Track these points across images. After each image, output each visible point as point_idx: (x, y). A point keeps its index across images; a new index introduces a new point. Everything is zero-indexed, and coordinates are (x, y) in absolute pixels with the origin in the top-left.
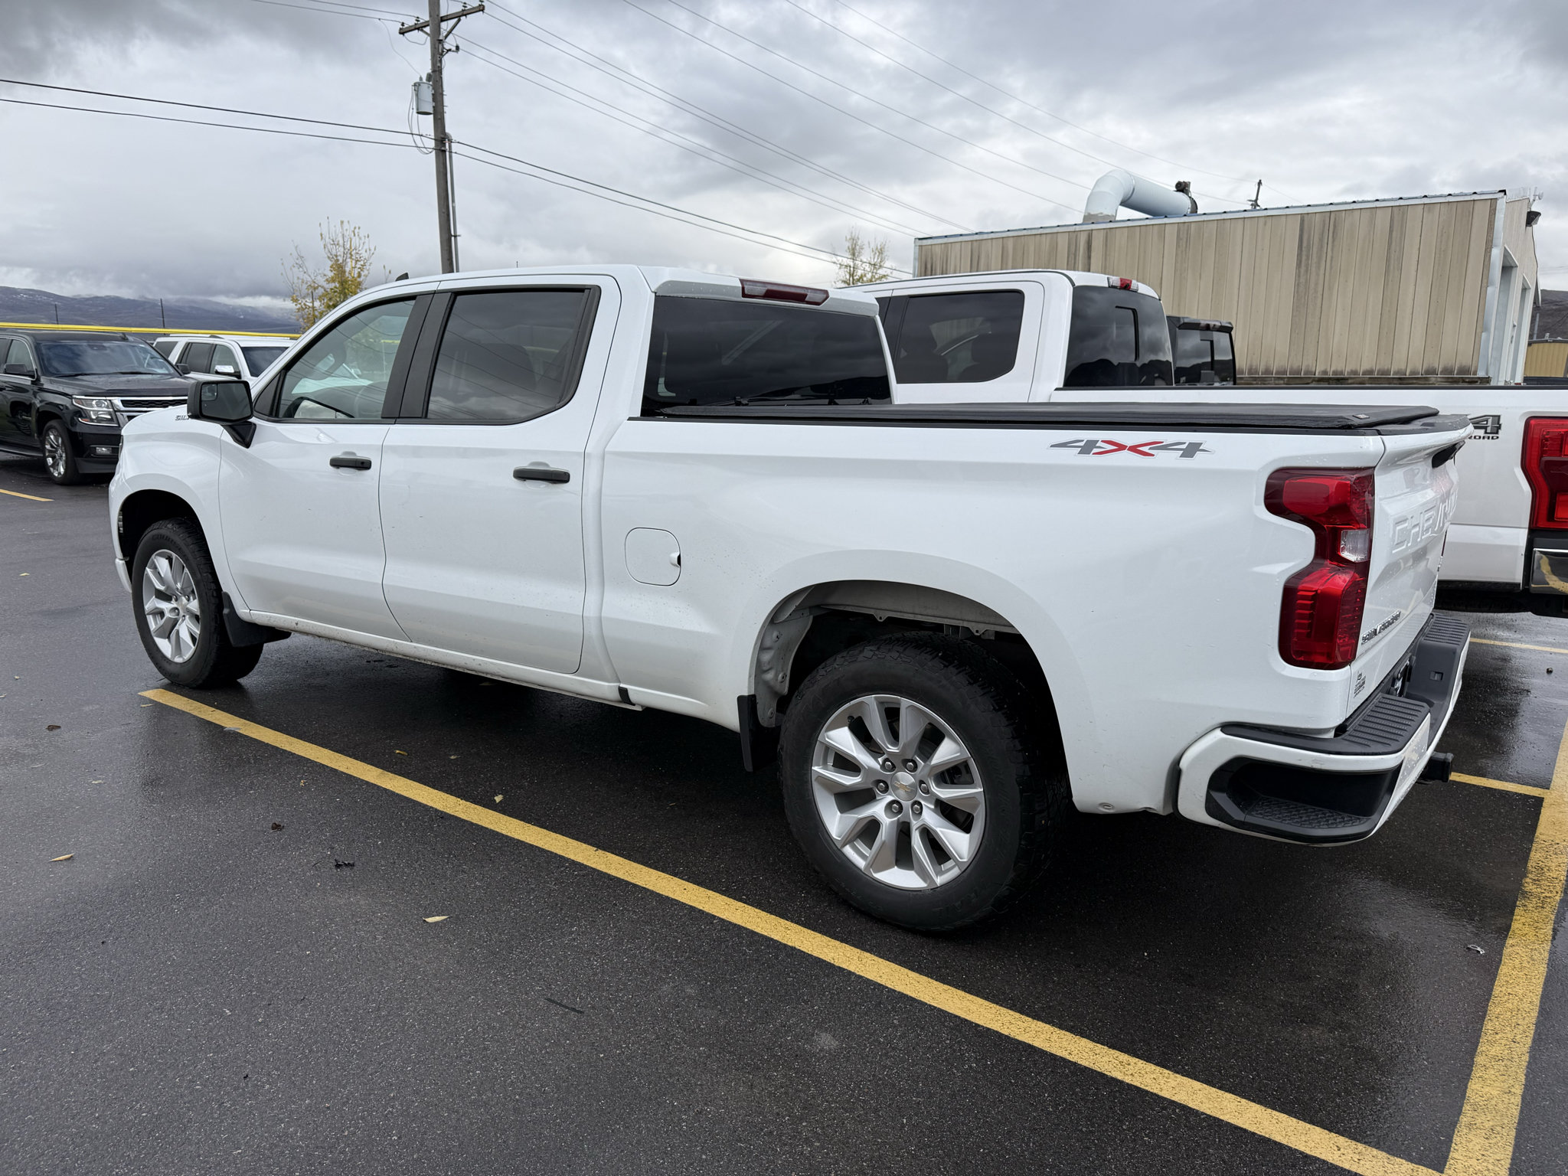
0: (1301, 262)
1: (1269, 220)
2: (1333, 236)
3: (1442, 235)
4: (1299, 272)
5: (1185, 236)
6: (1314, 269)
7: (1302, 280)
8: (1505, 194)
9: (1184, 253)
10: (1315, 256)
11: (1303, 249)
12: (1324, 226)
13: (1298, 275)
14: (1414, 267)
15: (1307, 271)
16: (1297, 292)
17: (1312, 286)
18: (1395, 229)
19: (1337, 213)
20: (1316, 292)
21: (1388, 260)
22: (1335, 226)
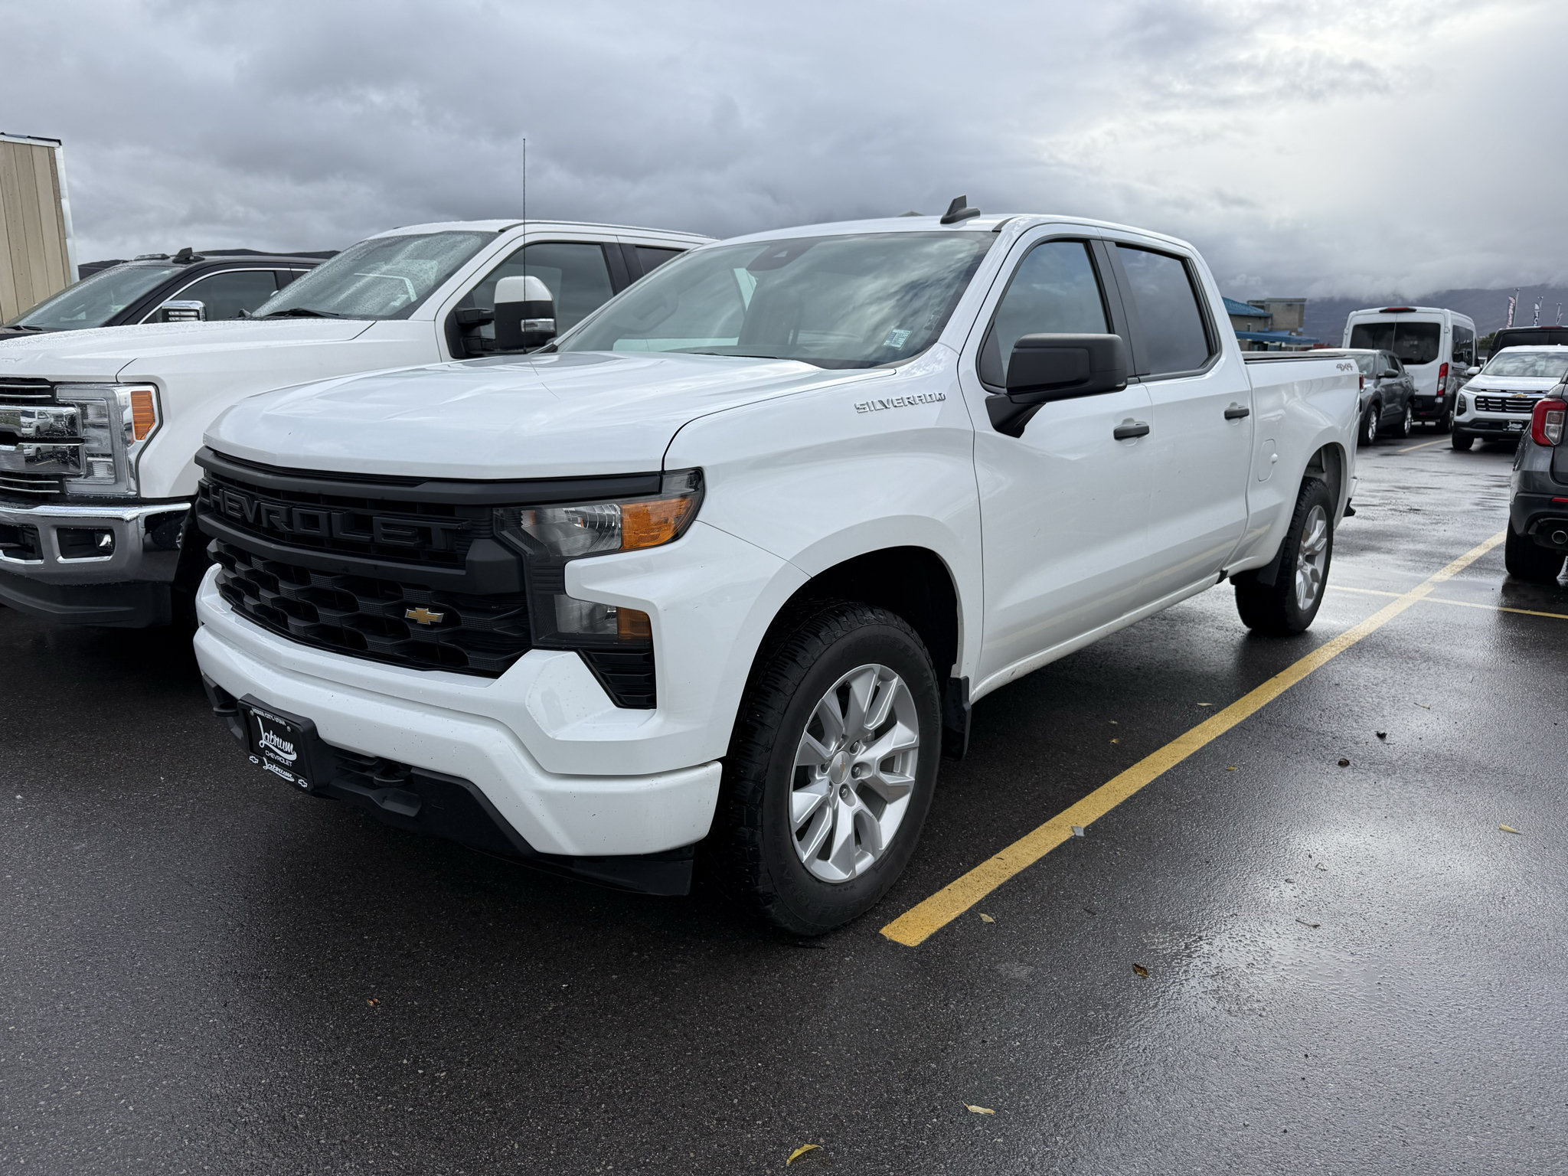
8: (60, 144)
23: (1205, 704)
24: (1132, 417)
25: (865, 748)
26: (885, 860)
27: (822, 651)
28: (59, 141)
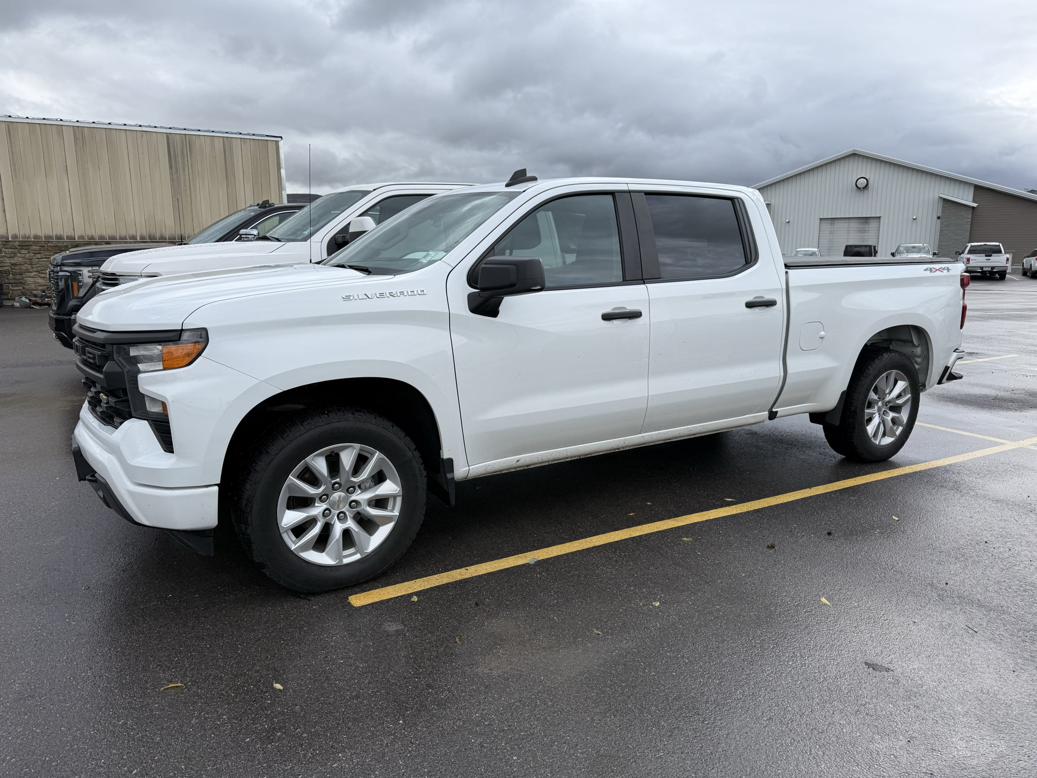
0: (172, 165)
1: (144, 134)
2: (190, 151)
3: (253, 159)
4: (172, 172)
5: (81, 136)
6: (181, 171)
7: (175, 177)
8: (282, 139)
9: (82, 150)
10: (180, 162)
11: (172, 157)
12: (183, 143)
13: (171, 174)
14: (242, 176)
15: (177, 171)
16: (173, 185)
17: (182, 182)
18: (227, 151)
19: (190, 136)
20: (185, 186)
21: (226, 169)
22: (189, 143)
23: (730, 500)
24: (625, 306)
25: (360, 491)
26: (369, 558)
27: (303, 433)
28: (281, 137)
